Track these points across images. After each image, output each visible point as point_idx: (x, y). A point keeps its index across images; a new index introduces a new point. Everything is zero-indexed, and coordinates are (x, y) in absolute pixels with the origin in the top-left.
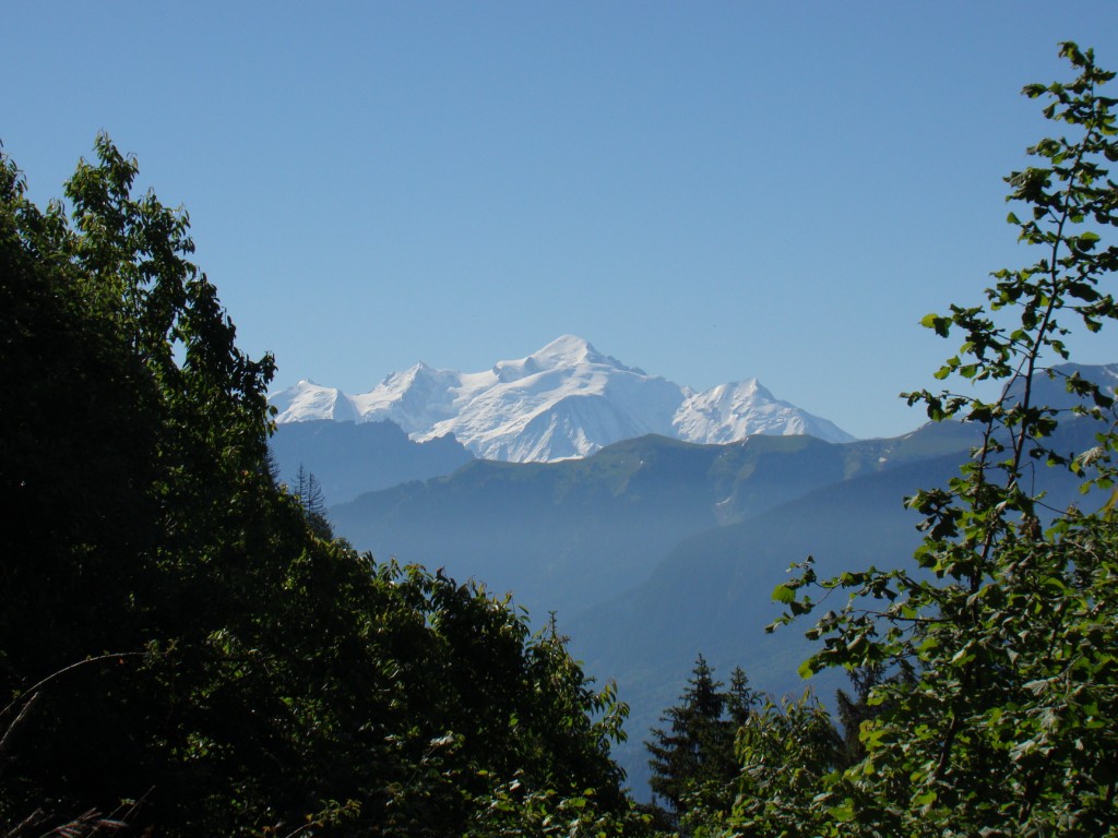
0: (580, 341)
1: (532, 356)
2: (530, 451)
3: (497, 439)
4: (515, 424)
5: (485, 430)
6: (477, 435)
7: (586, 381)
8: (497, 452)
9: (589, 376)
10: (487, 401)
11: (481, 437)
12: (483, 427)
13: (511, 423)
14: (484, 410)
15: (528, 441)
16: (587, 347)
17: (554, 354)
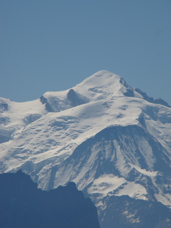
0: (114, 76)
1: (72, 88)
2: (78, 173)
3: (48, 161)
4: (64, 148)
5: (38, 153)
6: (31, 157)
7: (123, 112)
8: (49, 173)
9: (124, 108)
10: (39, 128)
11: (35, 159)
12: (36, 150)
13: (60, 148)
14: (37, 136)
15: (76, 164)
16: (121, 82)
17: (92, 87)
